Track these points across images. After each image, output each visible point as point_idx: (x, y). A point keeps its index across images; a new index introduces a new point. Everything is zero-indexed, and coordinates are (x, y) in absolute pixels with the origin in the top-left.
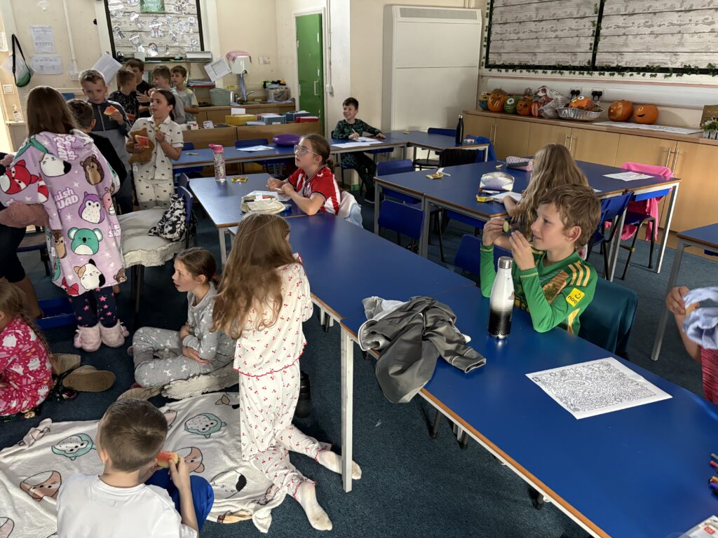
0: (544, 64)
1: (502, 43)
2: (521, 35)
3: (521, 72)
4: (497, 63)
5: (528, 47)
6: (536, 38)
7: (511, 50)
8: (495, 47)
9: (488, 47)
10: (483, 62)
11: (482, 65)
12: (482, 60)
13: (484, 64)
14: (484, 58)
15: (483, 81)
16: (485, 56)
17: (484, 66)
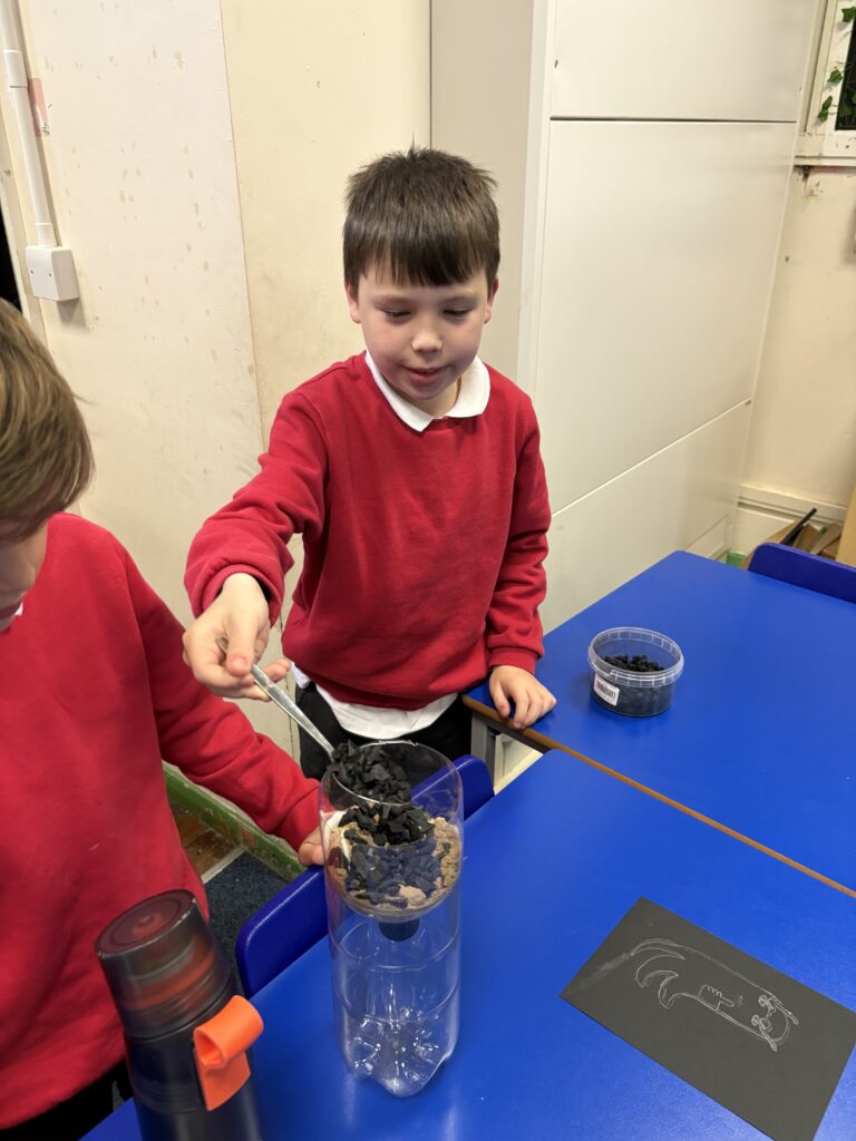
10: (830, 98)
11: (823, 116)
12: (823, 90)
13: (833, 110)
14: (834, 78)
15: (811, 193)
16: (842, 69)
17: (832, 119)
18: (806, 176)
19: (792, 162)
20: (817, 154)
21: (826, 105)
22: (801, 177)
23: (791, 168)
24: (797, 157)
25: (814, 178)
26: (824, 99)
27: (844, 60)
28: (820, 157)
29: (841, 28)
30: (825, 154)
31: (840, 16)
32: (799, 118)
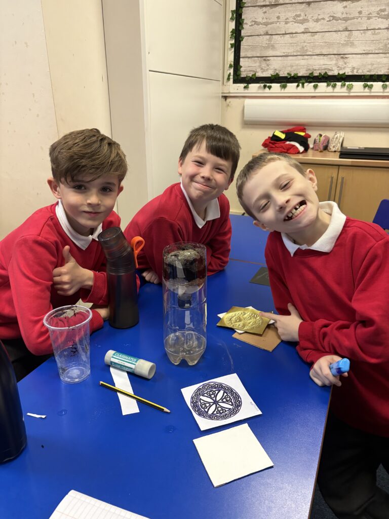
0: (366, 72)
1: (270, 40)
2: (312, 26)
3: (315, 87)
4: (260, 74)
5: (329, 45)
6: (346, 30)
7: (290, 51)
8: (253, 48)
9: (237, 47)
10: (230, 73)
11: (228, 79)
12: (228, 70)
13: (231, 77)
14: (231, 66)
15: (228, 105)
16: (232, 63)
17: (231, 80)
18: (226, 100)
19: (221, 95)
20: (228, 92)
21: (229, 75)
22: (224, 100)
23: (221, 97)
24: (222, 93)
25: (228, 100)
26: (228, 73)
27: (233, 60)
28: (229, 93)
29: (230, 50)
30: (231, 92)
31: (230, 46)
32: (221, 79)
